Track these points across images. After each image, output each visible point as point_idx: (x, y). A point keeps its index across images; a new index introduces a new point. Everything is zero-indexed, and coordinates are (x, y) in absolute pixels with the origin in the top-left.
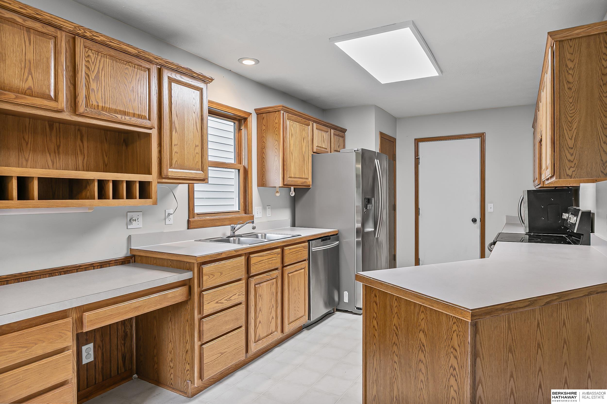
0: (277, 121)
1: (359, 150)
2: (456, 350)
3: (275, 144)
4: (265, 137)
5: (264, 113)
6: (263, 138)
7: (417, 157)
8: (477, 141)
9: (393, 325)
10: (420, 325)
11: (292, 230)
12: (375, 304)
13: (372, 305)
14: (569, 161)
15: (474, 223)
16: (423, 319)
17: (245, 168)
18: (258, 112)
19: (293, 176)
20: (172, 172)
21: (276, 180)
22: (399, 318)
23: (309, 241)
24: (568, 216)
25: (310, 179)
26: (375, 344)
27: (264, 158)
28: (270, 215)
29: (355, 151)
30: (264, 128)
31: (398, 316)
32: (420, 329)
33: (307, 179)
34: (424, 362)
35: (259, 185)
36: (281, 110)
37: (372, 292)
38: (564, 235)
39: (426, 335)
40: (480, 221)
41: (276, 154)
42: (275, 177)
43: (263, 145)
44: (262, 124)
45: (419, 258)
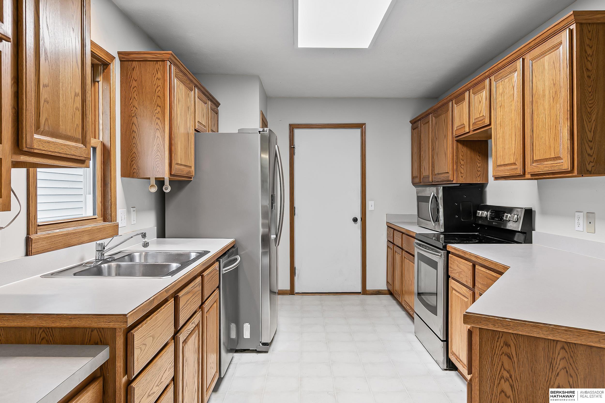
0: (159, 75)
1: (266, 131)
3: (157, 111)
4: (136, 99)
5: (135, 61)
6: (133, 100)
7: (292, 147)
8: (358, 132)
11: (158, 243)
14: (589, 155)
15: (354, 223)
17: (104, 146)
18: (123, 58)
19: (179, 162)
20: (40, 140)
21: (158, 167)
23: (218, 260)
24: (486, 213)
25: (193, 168)
27: (135, 132)
28: (135, 222)
29: (259, 132)
30: (134, 84)
33: (190, 167)
35: (123, 175)
36: (167, 60)
38: (476, 233)
40: (361, 220)
41: (158, 127)
42: (157, 163)
43: (133, 112)
44: (130, 77)
45: (295, 267)
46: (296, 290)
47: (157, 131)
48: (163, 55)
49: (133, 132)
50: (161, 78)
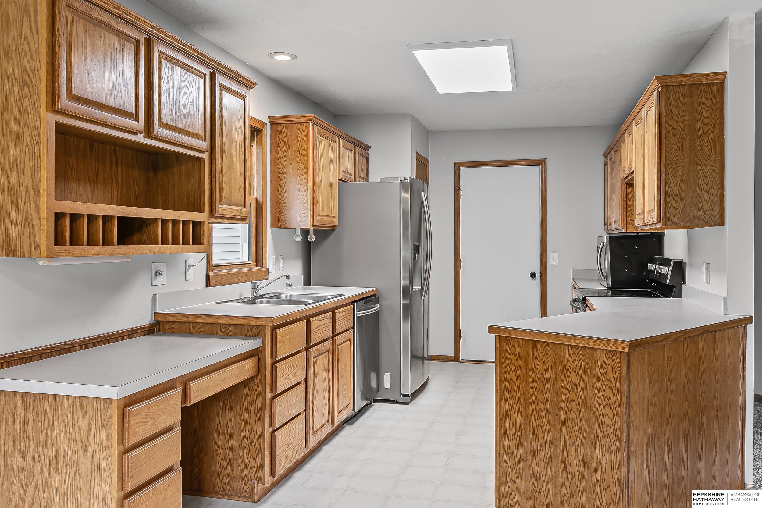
0: (303, 136)
1: (407, 180)
2: (611, 382)
3: (301, 168)
4: (284, 158)
5: (283, 124)
6: (281, 159)
7: (458, 188)
9: (538, 372)
10: (571, 367)
12: (512, 356)
13: (508, 357)
14: (674, 208)
15: (533, 280)
16: (574, 360)
17: (257, 201)
18: (272, 122)
19: (321, 214)
20: (222, 208)
21: (302, 218)
22: (545, 365)
23: (353, 303)
24: (655, 267)
25: (336, 219)
26: (512, 397)
27: (283, 187)
28: (283, 269)
29: (401, 181)
30: (282, 144)
31: (543, 362)
32: (571, 369)
33: (333, 217)
34: (576, 400)
35: (273, 226)
36: (310, 122)
37: (509, 343)
38: (649, 290)
39: (578, 374)
40: (541, 276)
41: (301, 182)
42: (301, 215)
43: (281, 169)
44: (279, 138)
45: (461, 330)
46: (462, 357)
47: (301, 186)
48: (306, 118)
49: (281, 187)
50: (305, 138)
